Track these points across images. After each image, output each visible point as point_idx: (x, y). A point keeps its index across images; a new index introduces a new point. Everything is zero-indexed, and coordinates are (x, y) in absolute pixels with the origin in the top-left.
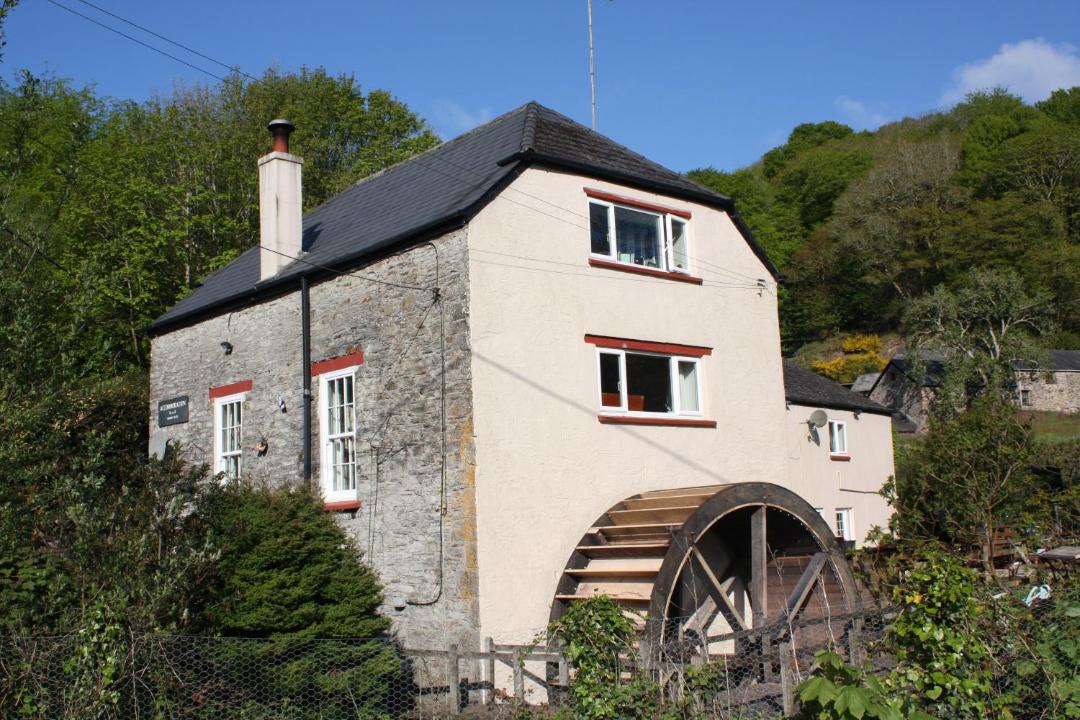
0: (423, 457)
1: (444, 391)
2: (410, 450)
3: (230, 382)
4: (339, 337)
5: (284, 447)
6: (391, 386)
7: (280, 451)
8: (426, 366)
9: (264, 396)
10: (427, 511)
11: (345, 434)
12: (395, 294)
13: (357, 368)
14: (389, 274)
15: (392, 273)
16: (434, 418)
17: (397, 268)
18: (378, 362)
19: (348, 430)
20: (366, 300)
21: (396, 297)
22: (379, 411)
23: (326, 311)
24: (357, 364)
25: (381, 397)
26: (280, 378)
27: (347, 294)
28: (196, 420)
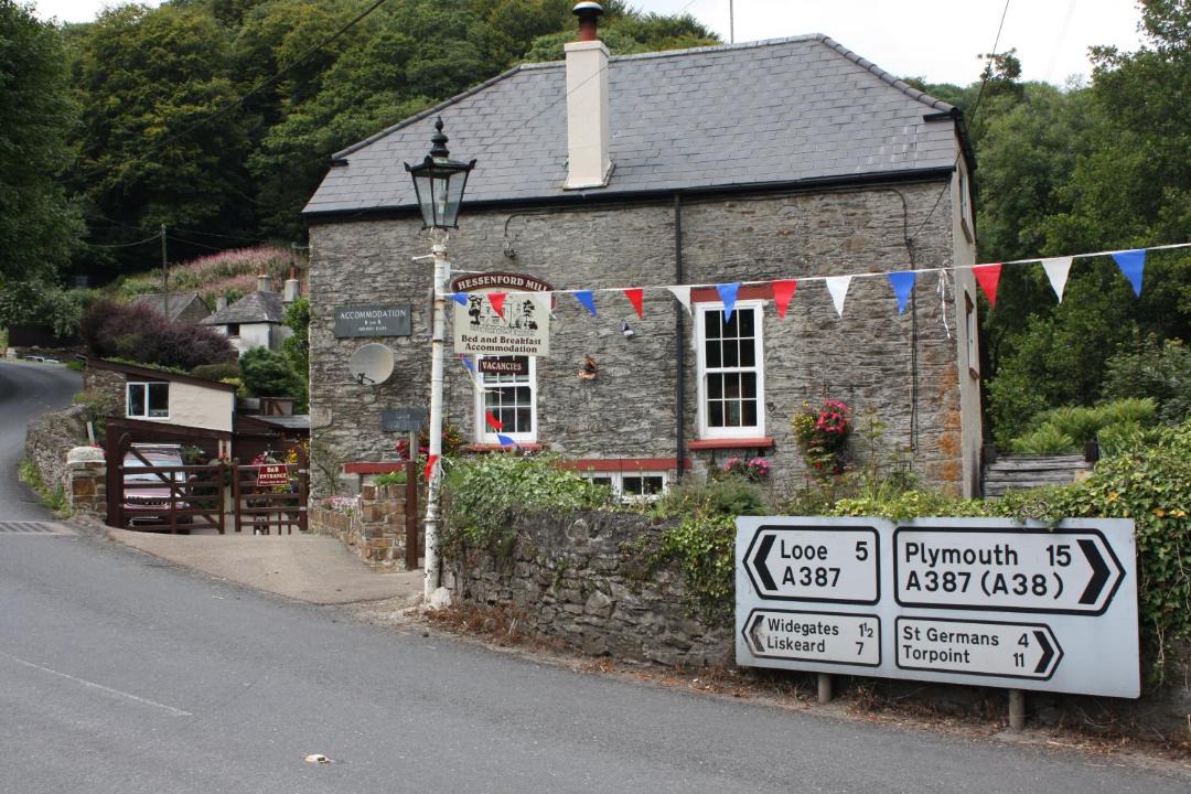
0: (880, 399)
1: (914, 337)
5: (624, 377)
6: (827, 326)
7: (619, 381)
8: (885, 311)
11: (739, 369)
12: (834, 232)
13: (766, 303)
14: (823, 211)
15: (827, 210)
16: (897, 363)
17: (837, 207)
18: (805, 300)
19: (742, 366)
20: (783, 233)
21: (835, 236)
22: (807, 350)
23: (708, 236)
24: (766, 298)
25: (810, 336)
26: (616, 300)
27: (747, 222)
28: (428, 334)
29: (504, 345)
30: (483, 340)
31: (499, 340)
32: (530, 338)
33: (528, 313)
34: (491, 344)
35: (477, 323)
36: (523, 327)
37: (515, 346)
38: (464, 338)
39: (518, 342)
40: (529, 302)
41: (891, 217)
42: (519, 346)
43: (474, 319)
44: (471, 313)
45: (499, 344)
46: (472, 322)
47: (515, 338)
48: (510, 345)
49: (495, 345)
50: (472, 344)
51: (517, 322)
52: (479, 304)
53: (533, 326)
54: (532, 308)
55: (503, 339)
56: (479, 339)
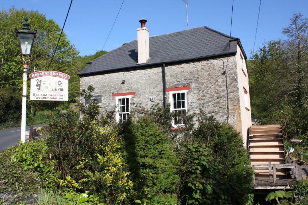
0: (219, 116)
1: (228, 99)
2: (213, 114)
3: (124, 92)
4: (179, 82)
6: (204, 96)
8: (219, 92)
9: (142, 97)
11: (182, 109)
12: (205, 71)
13: (188, 91)
14: (202, 66)
15: (203, 65)
16: (223, 105)
17: (206, 64)
18: (198, 90)
19: (182, 108)
20: (191, 72)
21: (205, 72)
22: (199, 103)
23: (172, 74)
24: (188, 89)
25: (199, 99)
26: (150, 92)
27: (182, 70)
28: (106, 102)
29: (50, 97)
30: (42, 95)
31: (48, 95)
32: (60, 94)
33: (60, 85)
34: (45, 97)
35: (39, 89)
36: (58, 90)
37: (54, 97)
38: (34, 94)
39: (55, 96)
40: (60, 81)
41: (220, 66)
42: (56, 97)
43: (38, 88)
44: (37, 86)
45: (48, 96)
46: (37, 89)
47: (54, 94)
48: (52, 97)
49: (46, 97)
50: (37, 97)
51: (55, 88)
52: (40, 82)
53: (62, 90)
54: (61, 83)
55: (49, 95)
56: (40, 95)
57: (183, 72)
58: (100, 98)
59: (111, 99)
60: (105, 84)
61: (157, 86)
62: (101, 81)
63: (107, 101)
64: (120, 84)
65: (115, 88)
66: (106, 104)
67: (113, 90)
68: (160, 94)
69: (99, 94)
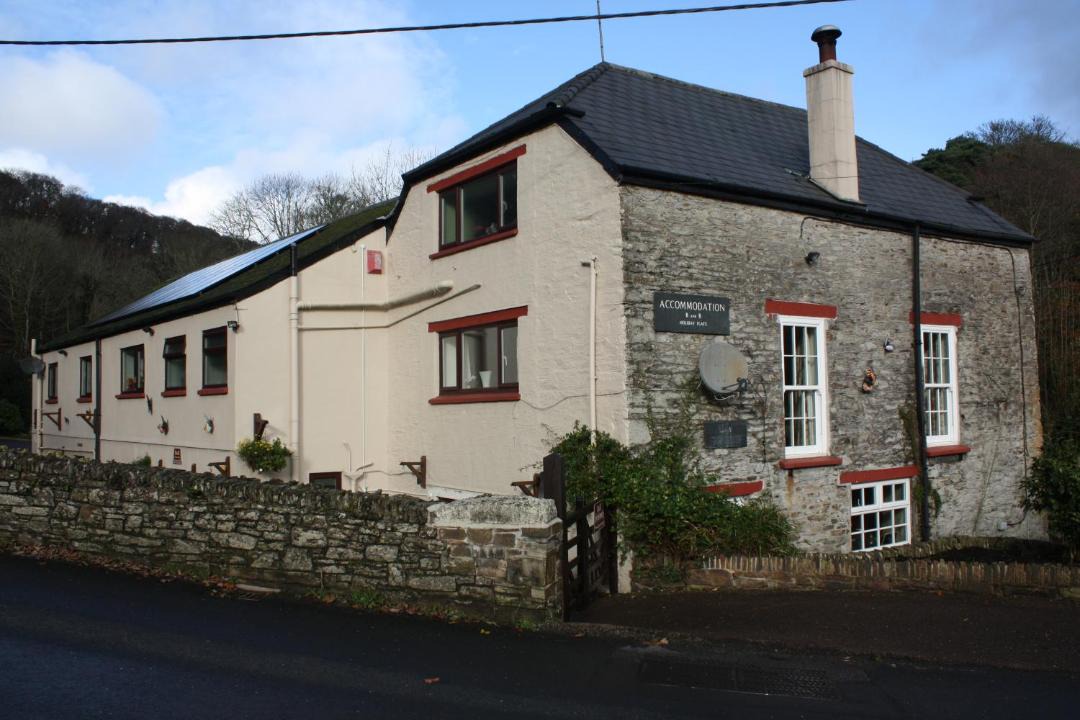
0: (1010, 411)
1: (1022, 364)
2: (1001, 405)
3: (805, 300)
4: (940, 295)
5: (885, 390)
6: (985, 351)
7: (882, 393)
8: (1009, 343)
9: (857, 329)
10: (1014, 453)
12: (984, 277)
13: (954, 329)
15: (981, 258)
16: (1016, 383)
17: (985, 257)
18: (975, 329)
20: (961, 272)
21: (985, 280)
22: (977, 370)
24: (953, 326)
25: (978, 359)
26: (877, 317)
27: (943, 258)
28: (743, 335)
41: (1007, 270)
57: (946, 265)
58: (721, 312)
59: (764, 320)
60: (734, 246)
61: (892, 299)
62: (720, 233)
63: (747, 330)
64: (791, 265)
65: (777, 277)
66: (746, 342)
67: (770, 285)
68: (901, 328)
69: (715, 289)
